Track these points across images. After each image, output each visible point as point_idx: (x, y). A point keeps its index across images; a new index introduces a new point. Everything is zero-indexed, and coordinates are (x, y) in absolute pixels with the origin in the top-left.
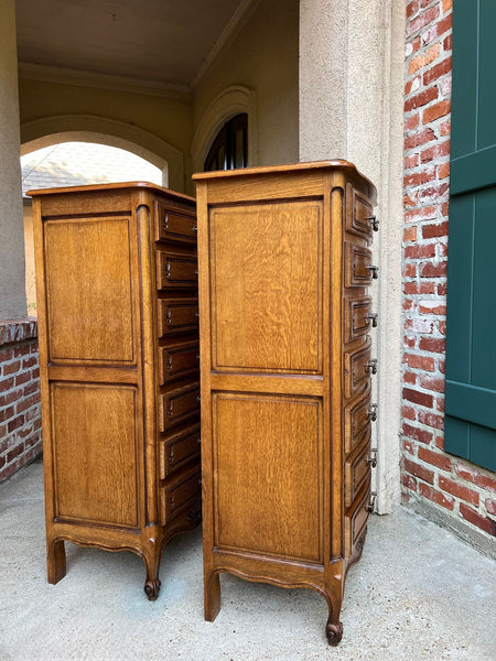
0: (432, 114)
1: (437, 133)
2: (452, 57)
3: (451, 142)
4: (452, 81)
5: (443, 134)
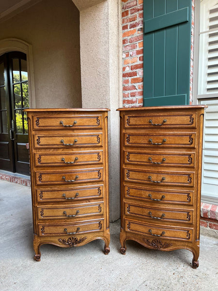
0: (135, 81)
1: (137, 88)
2: (143, 64)
3: (143, 92)
4: (143, 72)
5: (139, 88)
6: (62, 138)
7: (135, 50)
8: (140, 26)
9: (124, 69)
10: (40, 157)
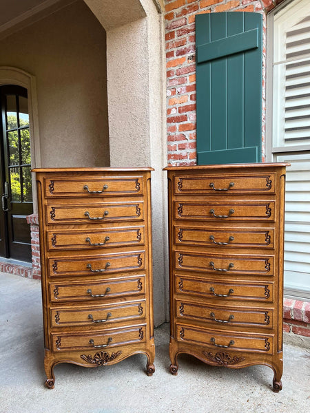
0: (184, 128)
1: (187, 137)
2: (196, 104)
3: (196, 143)
4: (196, 116)
5: (191, 138)
6: (87, 210)
7: (185, 85)
8: (191, 53)
9: (169, 111)
10: (55, 237)
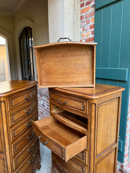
2: (94, 37)
7: (89, 25)
8: (93, 3)
9: (81, 41)
